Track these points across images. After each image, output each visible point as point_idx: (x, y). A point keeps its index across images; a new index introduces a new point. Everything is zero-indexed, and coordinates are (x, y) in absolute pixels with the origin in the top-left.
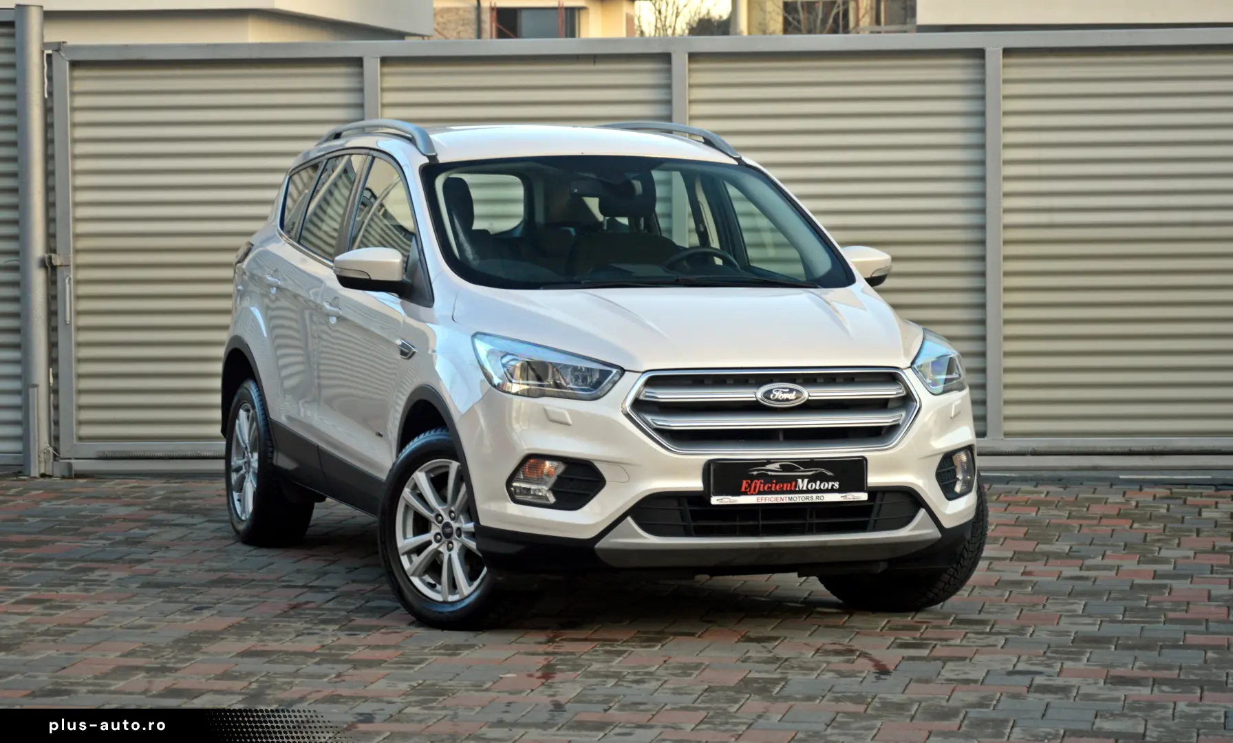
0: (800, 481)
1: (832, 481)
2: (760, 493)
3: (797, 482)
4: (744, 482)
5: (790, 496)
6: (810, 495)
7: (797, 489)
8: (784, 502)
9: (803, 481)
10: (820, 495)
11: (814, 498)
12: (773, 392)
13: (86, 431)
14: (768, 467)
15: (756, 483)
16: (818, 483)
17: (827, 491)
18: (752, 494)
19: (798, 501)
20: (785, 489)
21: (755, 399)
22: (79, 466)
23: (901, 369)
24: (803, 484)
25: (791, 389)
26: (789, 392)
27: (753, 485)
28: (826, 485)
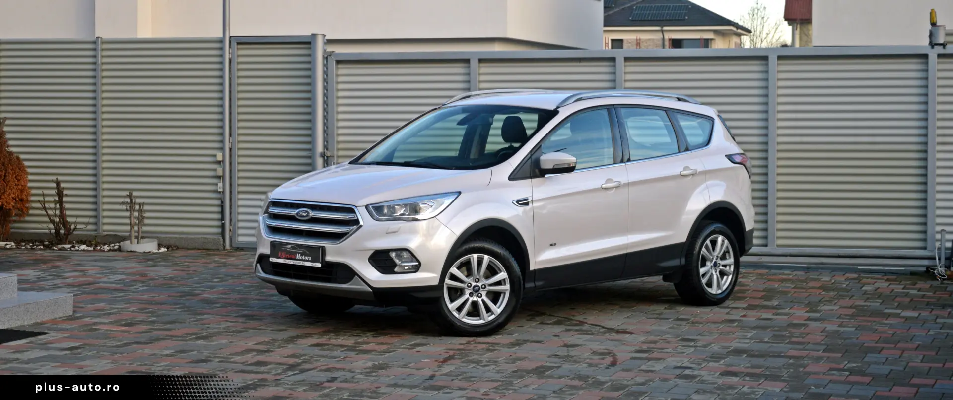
0: (297, 254)
1: (309, 256)
2: (284, 258)
4: (280, 252)
5: (293, 261)
6: (299, 262)
8: (291, 263)
10: (303, 262)
11: (301, 263)
12: (300, 212)
14: (287, 246)
16: (304, 256)
17: (306, 261)
18: (282, 258)
19: (296, 264)
21: (294, 215)
23: (356, 207)
24: (298, 256)
25: (306, 212)
26: (305, 213)
27: (283, 254)
28: (306, 258)
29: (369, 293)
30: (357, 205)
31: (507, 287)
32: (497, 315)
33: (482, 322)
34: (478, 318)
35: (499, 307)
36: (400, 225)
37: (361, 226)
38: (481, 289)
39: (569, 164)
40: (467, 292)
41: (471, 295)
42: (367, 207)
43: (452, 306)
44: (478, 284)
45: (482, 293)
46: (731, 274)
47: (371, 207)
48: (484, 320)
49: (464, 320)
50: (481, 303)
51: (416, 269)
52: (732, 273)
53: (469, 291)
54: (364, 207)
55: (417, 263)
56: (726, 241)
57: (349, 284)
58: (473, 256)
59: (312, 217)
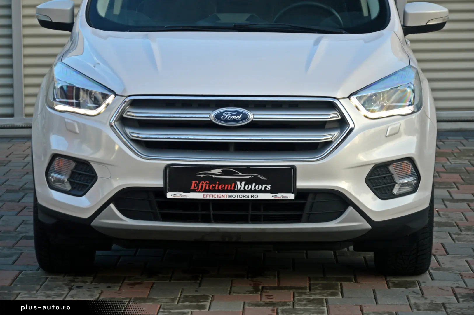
0: (238, 183)
1: (265, 184)
2: (206, 191)
3: (236, 184)
4: (194, 182)
5: (230, 194)
6: (246, 194)
7: (236, 189)
8: (225, 198)
9: (241, 183)
10: (254, 194)
11: (250, 196)
12: (224, 114)
14: (213, 171)
15: (203, 184)
16: (254, 185)
17: (261, 191)
18: (199, 192)
19: (236, 198)
20: (226, 188)
21: (209, 119)
23: (337, 99)
24: (240, 185)
25: (239, 113)
26: (236, 115)
27: (200, 185)
28: (260, 187)
37: (351, 130)
47: (354, 97)
51: (416, 186)
54: (348, 99)
55: (417, 178)
57: (339, 220)
59: (254, 121)
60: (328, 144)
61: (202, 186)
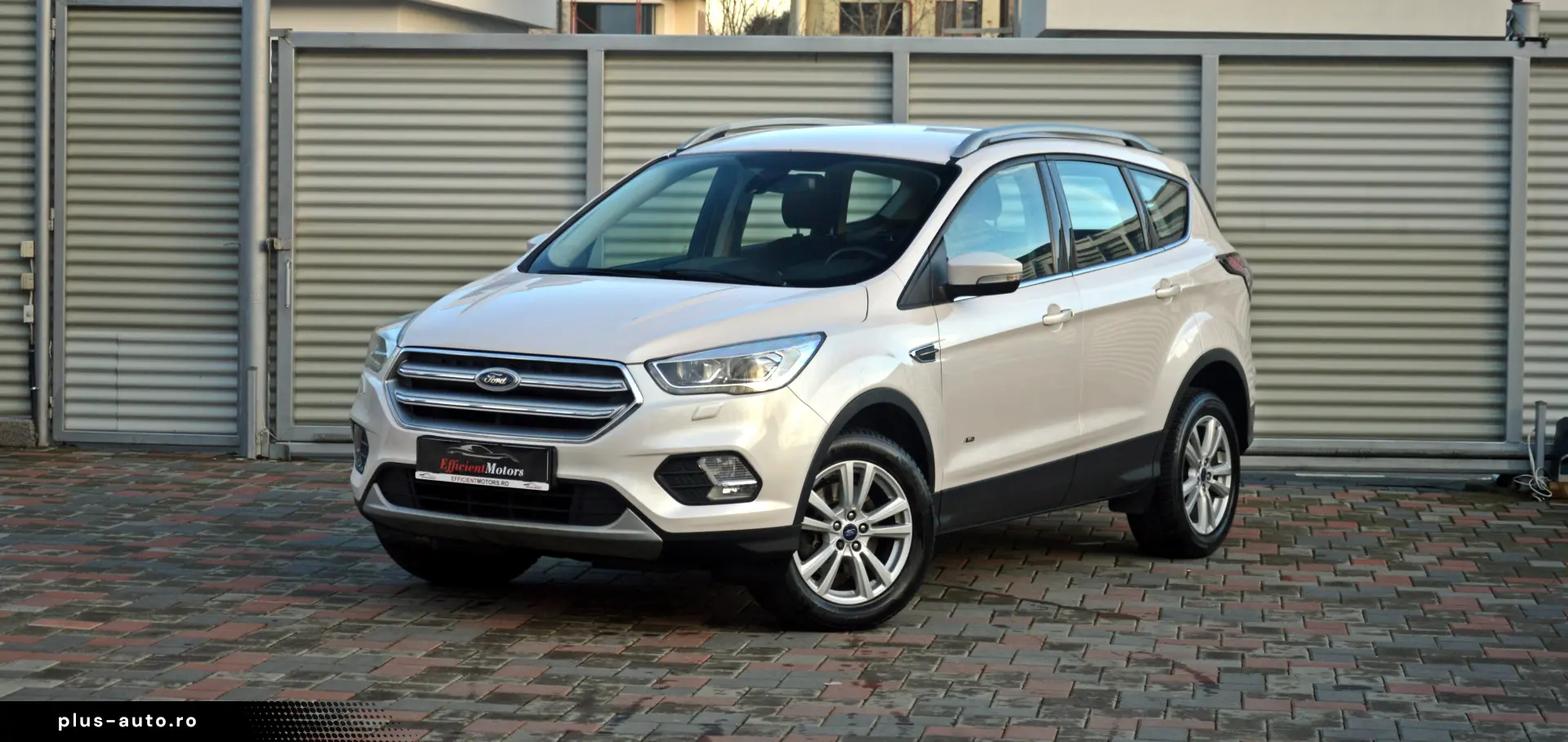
0: (489, 464)
1: (517, 468)
2: (455, 472)
4: (443, 460)
5: (479, 478)
6: (496, 480)
8: (474, 483)
9: (491, 465)
10: (505, 480)
11: (499, 483)
12: (489, 376)
13: (302, 414)
14: (463, 448)
16: (505, 468)
17: (513, 477)
18: (448, 473)
19: (485, 484)
21: (472, 381)
22: (295, 448)
23: (625, 364)
24: (491, 468)
25: (504, 375)
26: (501, 377)
27: (450, 464)
28: (512, 472)
29: (655, 543)
30: (625, 362)
31: (907, 527)
32: (888, 585)
33: (860, 599)
34: (853, 592)
35: (891, 569)
36: (722, 403)
37: (638, 406)
38: (859, 534)
39: (1008, 276)
40: (834, 539)
41: (840, 544)
42: (647, 364)
43: (806, 569)
44: (853, 522)
45: (860, 540)
46: (1226, 494)
47: (655, 364)
48: (865, 596)
49: (829, 597)
50: (859, 560)
51: (751, 494)
52: (1228, 492)
53: (837, 538)
54: (643, 365)
55: (754, 482)
56: (1221, 428)
57: (613, 524)
58: (845, 464)
59: (519, 387)
60: (607, 421)
61: (452, 466)
